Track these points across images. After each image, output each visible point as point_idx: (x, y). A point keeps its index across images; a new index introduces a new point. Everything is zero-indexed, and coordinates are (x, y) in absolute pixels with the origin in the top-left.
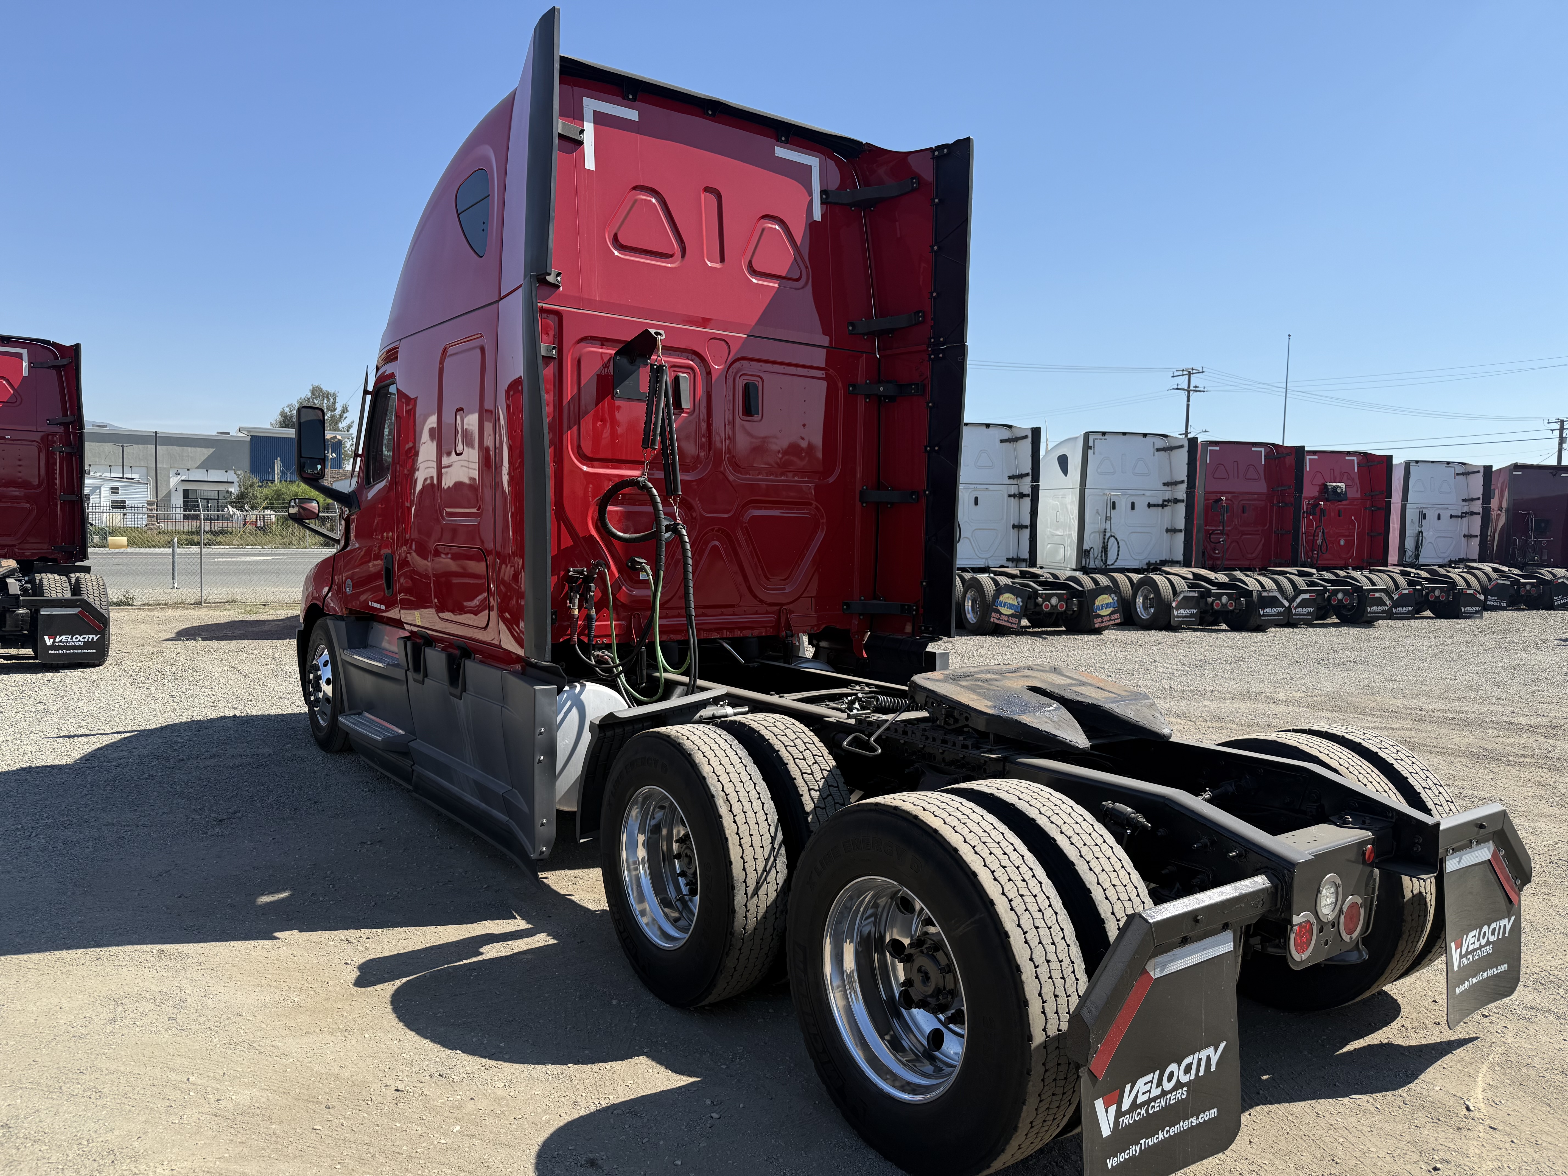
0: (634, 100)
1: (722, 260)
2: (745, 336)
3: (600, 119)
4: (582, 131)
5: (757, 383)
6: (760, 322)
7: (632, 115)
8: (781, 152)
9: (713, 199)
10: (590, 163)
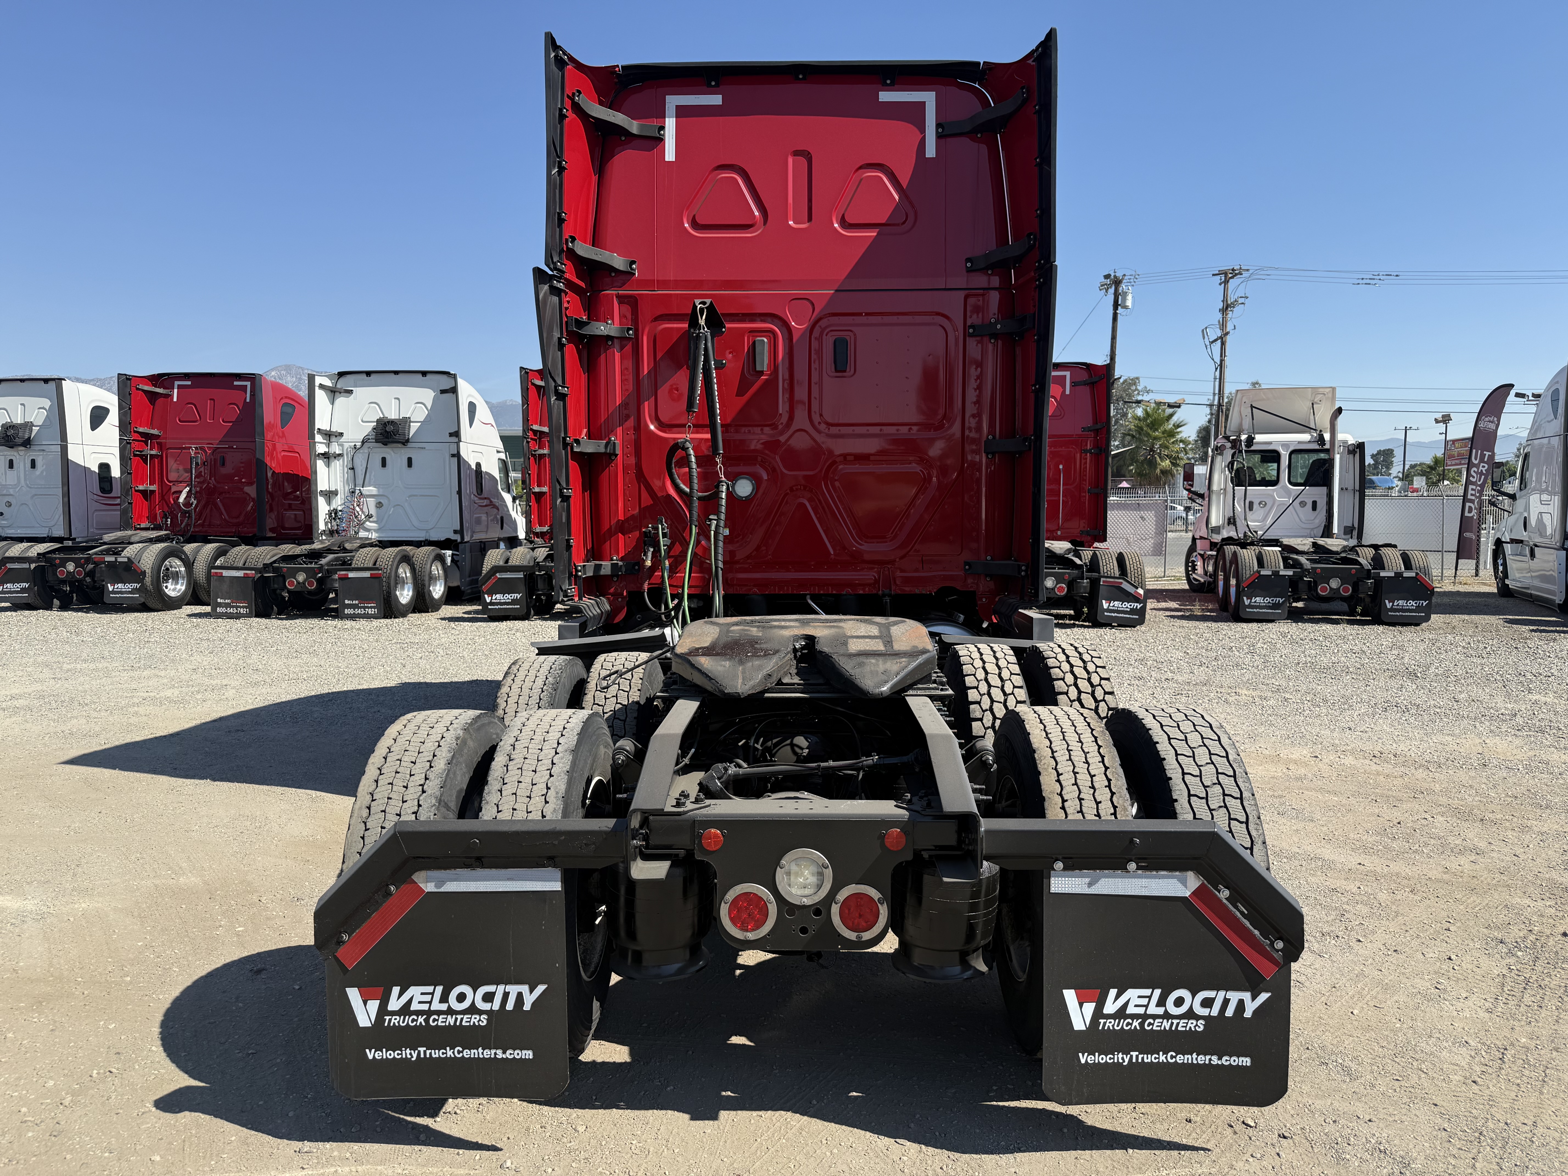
0: (717, 85)
1: (810, 219)
2: (832, 292)
3: (682, 112)
4: (662, 128)
5: (848, 338)
6: (850, 276)
7: (716, 100)
8: (885, 96)
9: (803, 161)
10: (670, 155)
